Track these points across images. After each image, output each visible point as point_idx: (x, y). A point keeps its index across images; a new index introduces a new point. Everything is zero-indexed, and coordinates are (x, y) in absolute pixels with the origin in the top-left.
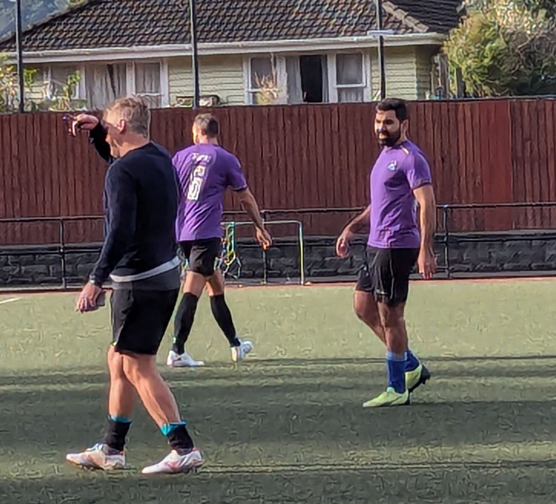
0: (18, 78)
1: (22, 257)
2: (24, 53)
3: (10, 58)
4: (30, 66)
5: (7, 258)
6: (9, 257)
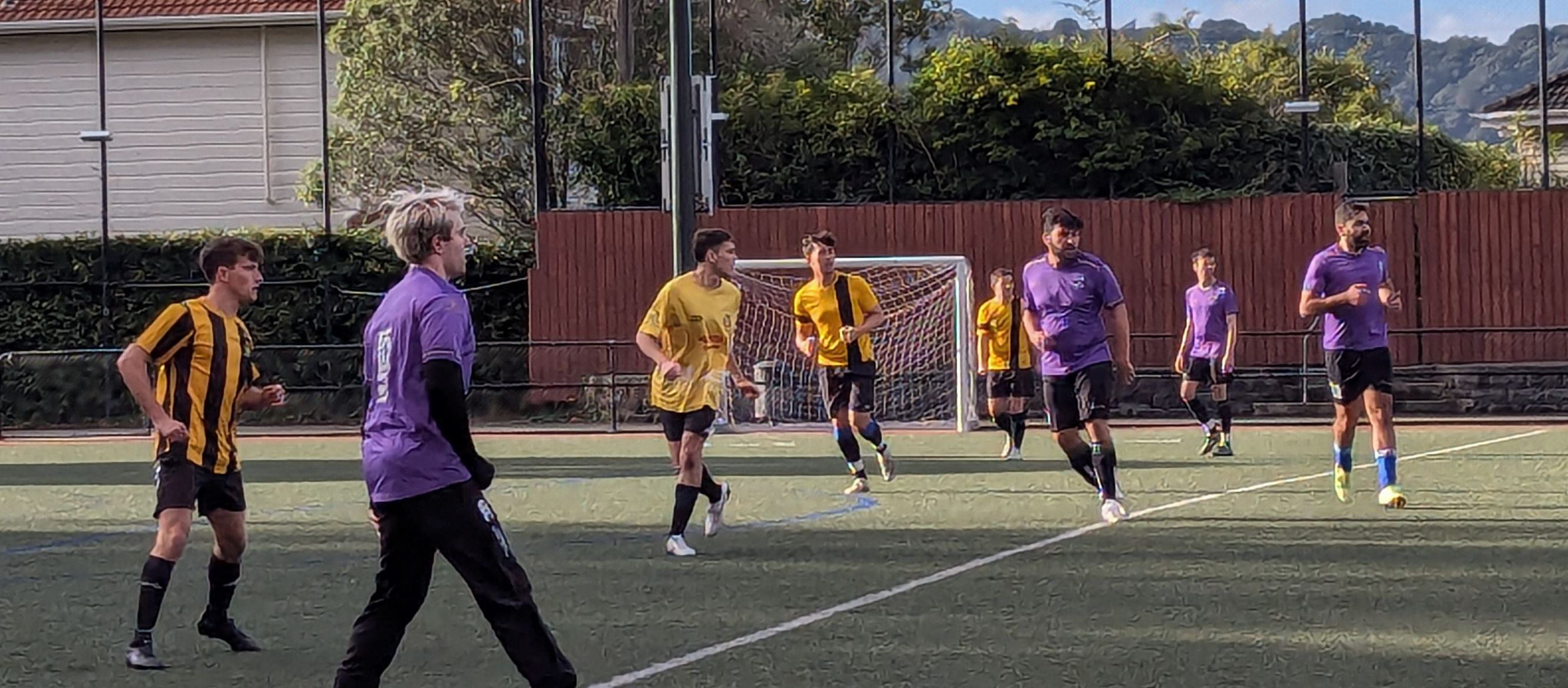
0: (1540, 145)
1: (1545, 377)
2: (1550, 112)
3: (1532, 118)
4: (1556, 129)
5: (1525, 379)
6: (1529, 377)
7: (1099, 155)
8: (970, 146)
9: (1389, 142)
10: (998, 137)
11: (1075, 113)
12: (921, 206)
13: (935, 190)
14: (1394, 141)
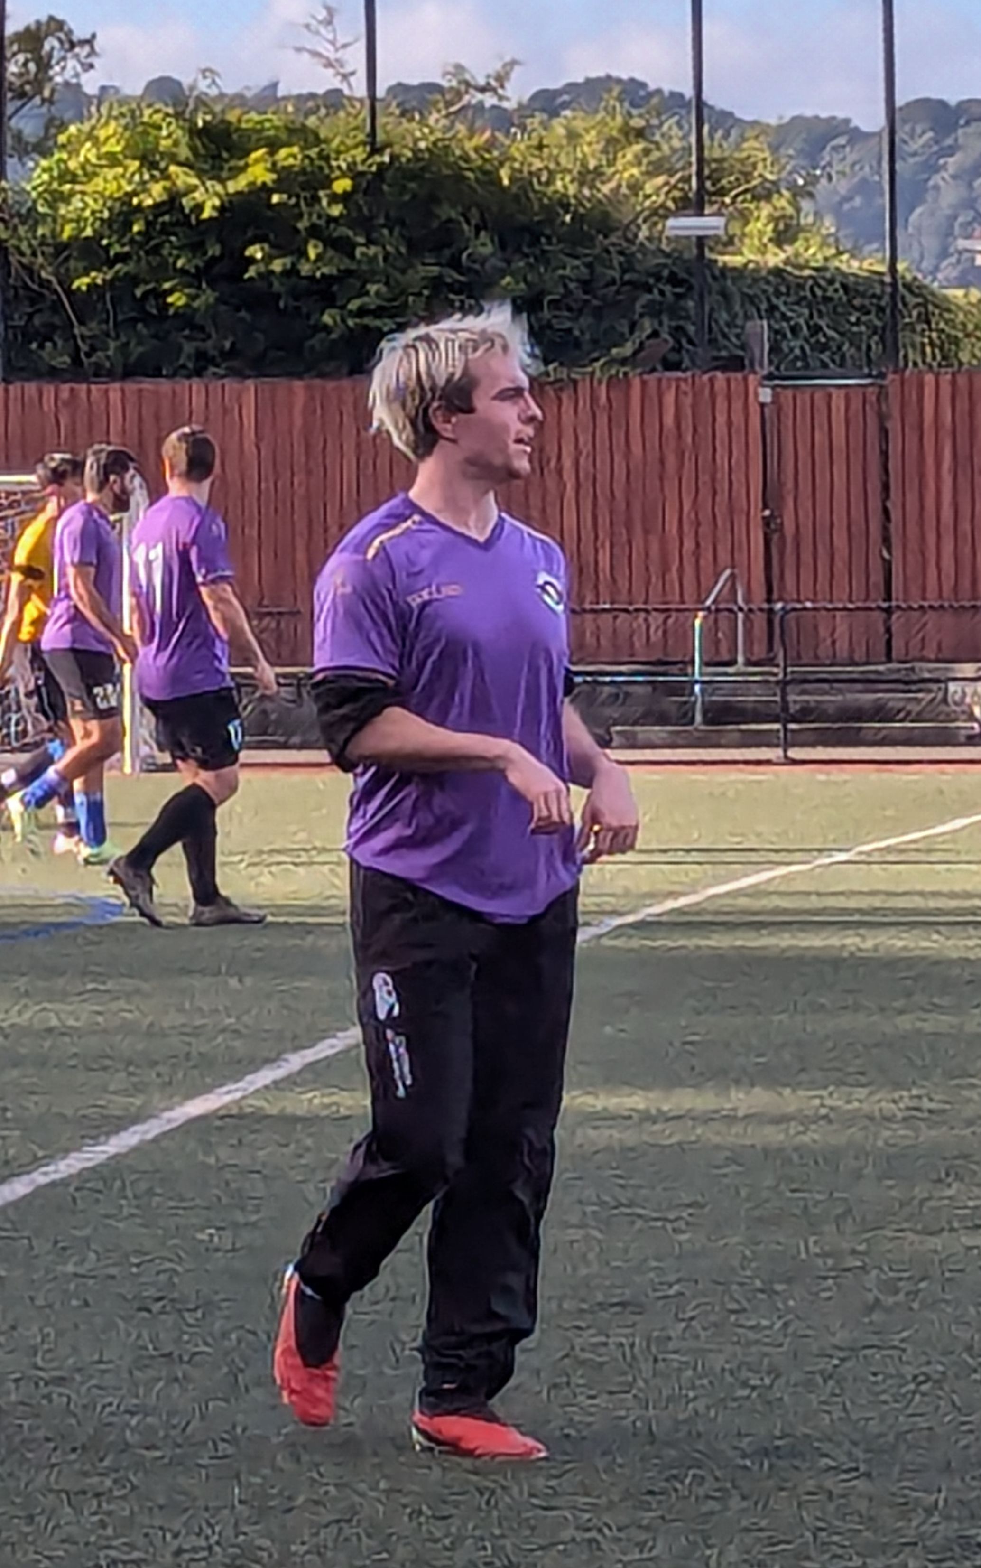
7: (353, 305)
8: (136, 285)
9: (831, 289)
10: (183, 272)
11: (314, 232)
12: (52, 388)
13: (76, 361)
14: (837, 285)
